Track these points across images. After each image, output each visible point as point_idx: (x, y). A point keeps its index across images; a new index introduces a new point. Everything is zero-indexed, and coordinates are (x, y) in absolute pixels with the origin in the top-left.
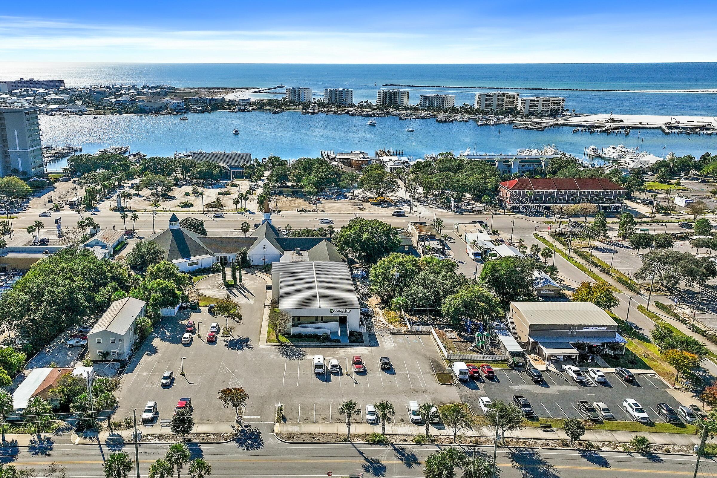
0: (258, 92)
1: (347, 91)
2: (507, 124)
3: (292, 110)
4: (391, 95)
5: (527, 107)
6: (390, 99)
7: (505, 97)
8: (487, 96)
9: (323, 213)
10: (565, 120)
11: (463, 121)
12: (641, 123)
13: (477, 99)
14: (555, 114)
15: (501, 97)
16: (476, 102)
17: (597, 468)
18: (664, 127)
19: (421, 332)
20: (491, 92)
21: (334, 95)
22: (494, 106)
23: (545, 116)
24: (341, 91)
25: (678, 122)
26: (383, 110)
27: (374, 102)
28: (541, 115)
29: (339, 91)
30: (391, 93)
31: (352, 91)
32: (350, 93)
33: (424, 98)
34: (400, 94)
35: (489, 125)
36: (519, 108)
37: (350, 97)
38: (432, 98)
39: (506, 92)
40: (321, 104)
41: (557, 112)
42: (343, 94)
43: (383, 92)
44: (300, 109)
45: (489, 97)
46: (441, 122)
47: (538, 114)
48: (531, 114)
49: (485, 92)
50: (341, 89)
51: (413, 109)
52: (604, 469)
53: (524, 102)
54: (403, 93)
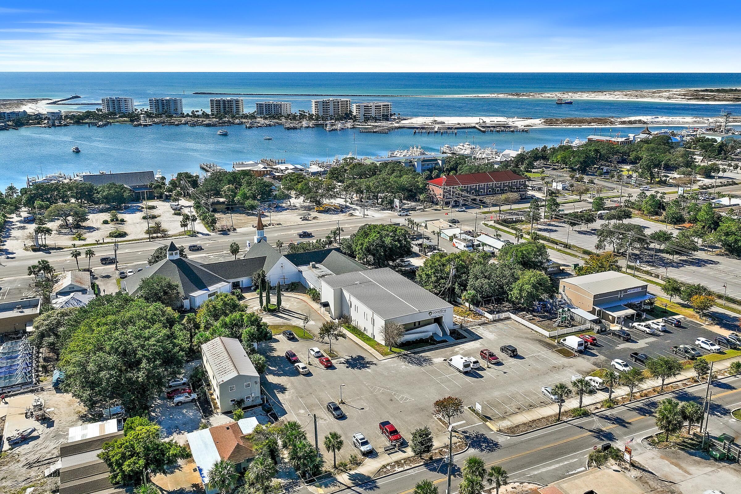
0: (54, 103)
1: (175, 101)
2: (351, 128)
3: (118, 122)
4: (224, 103)
5: (363, 112)
6: (224, 107)
7: (340, 103)
8: (323, 103)
9: (280, 226)
10: (397, 123)
11: (308, 127)
12: (459, 124)
13: (314, 105)
14: (386, 118)
15: (336, 104)
16: (314, 108)
17: (730, 392)
18: (477, 126)
19: (502, 320)
20: (325, 99)
21: (160, 105)
22: (331, 112)
23: (380, 120)
24: (168, 101)
25: (484, 122)
26: (222, 119)
27: (209, 111)
28: (376, 119)
29: (166, 100)
30: (224, 101)
31: (181, 100)
32: (179, 102)
33: (260, 106)
34: (234, 102)
35: (336, 130)
36: (354, 114)
37: (179, 106)
38: (268, 106)
39: (339, 99)
40: (148, 115)
41: (387, 116)
42: (172, 103)
43: (217, 101)
44: (126, 121)
45: (325, 104)
46: (288, 129)
47: (373, 118)
48: (367, 119)
49: (320, 99)
50: (168, 98)
51: (252, 117)
52: (734, 391)
53: (358, 107)
54: (237, 101)
